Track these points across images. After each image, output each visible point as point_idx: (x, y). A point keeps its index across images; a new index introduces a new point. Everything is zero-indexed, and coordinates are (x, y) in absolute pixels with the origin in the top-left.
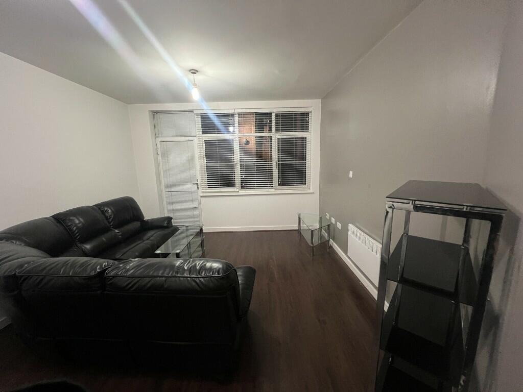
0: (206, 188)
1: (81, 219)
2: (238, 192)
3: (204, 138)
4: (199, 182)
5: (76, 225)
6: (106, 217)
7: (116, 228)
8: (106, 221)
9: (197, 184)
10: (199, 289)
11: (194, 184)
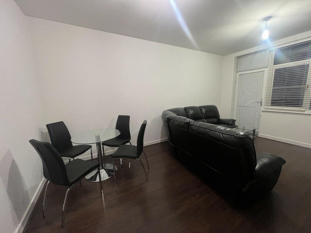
0: (269, 105)
1: (192, 111)
2: (304, 111)
3: (274, 68)
4: (263, 101)
5: (190, 114)
6: (202, 112)
7: (205, 119)
8: (201, 115)
9: (261, 102)
10: (223, 139)
11: (258, 102)
